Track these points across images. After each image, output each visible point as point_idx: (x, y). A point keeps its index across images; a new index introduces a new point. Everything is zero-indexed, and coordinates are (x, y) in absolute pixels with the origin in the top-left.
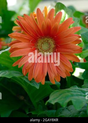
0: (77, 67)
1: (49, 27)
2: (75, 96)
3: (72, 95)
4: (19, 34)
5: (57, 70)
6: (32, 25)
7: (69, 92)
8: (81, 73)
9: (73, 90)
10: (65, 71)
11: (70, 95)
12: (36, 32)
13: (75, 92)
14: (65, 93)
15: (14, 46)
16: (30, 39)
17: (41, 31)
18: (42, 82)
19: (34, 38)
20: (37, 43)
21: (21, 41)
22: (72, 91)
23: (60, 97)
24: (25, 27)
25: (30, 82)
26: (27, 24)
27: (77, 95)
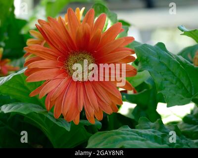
0: (124, 100)
1: (86, 36)
2: (128, 140)
3: (124, 139)
4: (41, 47)
5: (98, 103)
6: (61, 33)
7: (118, 134)
8: (130, 110)
9: (124, 132)
10: (111, 103)
11: (121, 138)
12: (67, 44)
13: (128, 134)
14: (113, 135)
15: (33, 65)
16: (56, 55)
17: (75, 42)
18: (74, 120)
19: (63, 54)
20: (68, 61)
21: (43, 58)
22: (122, 134)
23: (105, 142)
24: (49, 36)
25: (57, 120)
26: (52, 31)
27: (132, 139)
